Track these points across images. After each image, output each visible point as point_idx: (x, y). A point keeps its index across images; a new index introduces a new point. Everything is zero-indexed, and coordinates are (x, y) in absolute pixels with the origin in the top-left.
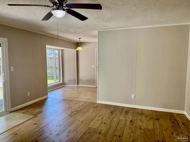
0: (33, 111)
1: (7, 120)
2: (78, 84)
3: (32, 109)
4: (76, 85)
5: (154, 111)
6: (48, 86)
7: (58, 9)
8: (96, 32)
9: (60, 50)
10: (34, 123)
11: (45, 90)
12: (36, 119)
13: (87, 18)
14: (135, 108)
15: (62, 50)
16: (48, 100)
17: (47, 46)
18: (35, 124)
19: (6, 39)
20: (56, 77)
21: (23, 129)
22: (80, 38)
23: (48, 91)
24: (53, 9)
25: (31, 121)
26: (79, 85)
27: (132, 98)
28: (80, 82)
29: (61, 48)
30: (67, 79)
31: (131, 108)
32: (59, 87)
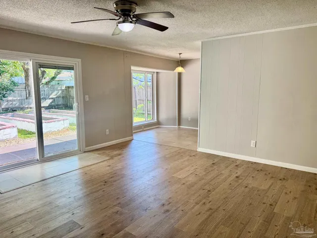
0: (111, 153)
1: (80, 159)
2: (179, 124)
3: (110, 151)
4: (177, 127)
5: (286, 168)
6: (134, 125)
7: (124, 22)
8: (199, 43)
9: (154, 72)
10: (109, 164)
11: (129, 130)
12: (111, 161)
13: (168, 28)
14: (255, 163)
15: (157, 73)
16: (133, 141)
17: (133, 68)
18: (109, 166)
19: (79, 60)
20: (148, 114)
21: (93, 170)
22: (180, 54)
23: (133, 132)
24: (119, 23)
25: (105, 163)
26: (181, 127)
27: (252, 146)
28: (183, 122)
29: (156, 71)
30: (163, 116)
31: (249, 161)
32: (150, 128)
